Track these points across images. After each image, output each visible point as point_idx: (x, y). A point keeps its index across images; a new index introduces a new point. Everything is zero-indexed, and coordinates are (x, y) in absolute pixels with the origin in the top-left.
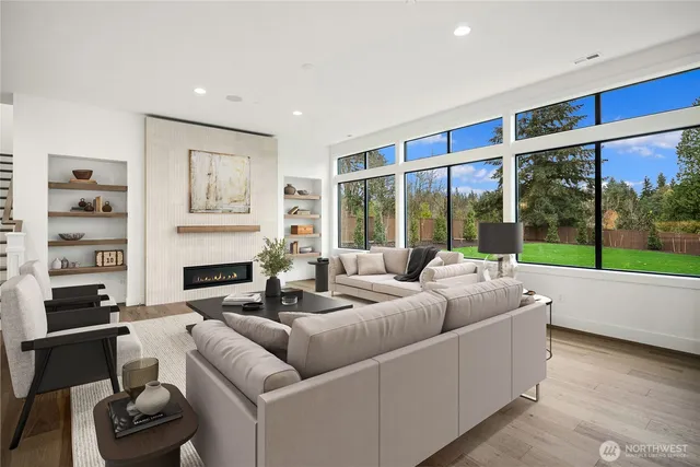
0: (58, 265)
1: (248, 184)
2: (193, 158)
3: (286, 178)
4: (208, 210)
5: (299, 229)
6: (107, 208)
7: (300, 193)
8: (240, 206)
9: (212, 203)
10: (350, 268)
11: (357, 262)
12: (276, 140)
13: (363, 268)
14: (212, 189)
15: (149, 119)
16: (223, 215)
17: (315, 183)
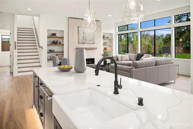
0: (49, 58)
1: (94, 36)
2: (79, 29)
3: (103, 33)
4: (83, 43)
5: (107, 49)
6: (60, 43)
7: (107, 37)
8: (92, 42)
9: (84, 41)
10: (120, 59)
11: (122, 57)
12: (101, 22)
13: (123, 59)
14: (84, 37)
15: (69, 19)
16: (87, 45)
17: (111, 34)
